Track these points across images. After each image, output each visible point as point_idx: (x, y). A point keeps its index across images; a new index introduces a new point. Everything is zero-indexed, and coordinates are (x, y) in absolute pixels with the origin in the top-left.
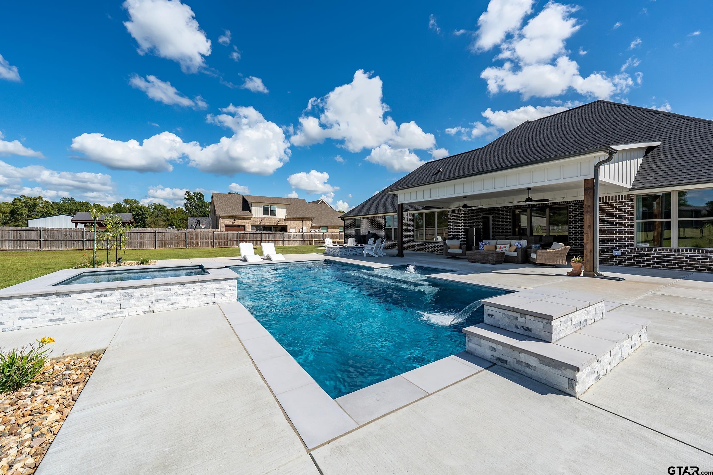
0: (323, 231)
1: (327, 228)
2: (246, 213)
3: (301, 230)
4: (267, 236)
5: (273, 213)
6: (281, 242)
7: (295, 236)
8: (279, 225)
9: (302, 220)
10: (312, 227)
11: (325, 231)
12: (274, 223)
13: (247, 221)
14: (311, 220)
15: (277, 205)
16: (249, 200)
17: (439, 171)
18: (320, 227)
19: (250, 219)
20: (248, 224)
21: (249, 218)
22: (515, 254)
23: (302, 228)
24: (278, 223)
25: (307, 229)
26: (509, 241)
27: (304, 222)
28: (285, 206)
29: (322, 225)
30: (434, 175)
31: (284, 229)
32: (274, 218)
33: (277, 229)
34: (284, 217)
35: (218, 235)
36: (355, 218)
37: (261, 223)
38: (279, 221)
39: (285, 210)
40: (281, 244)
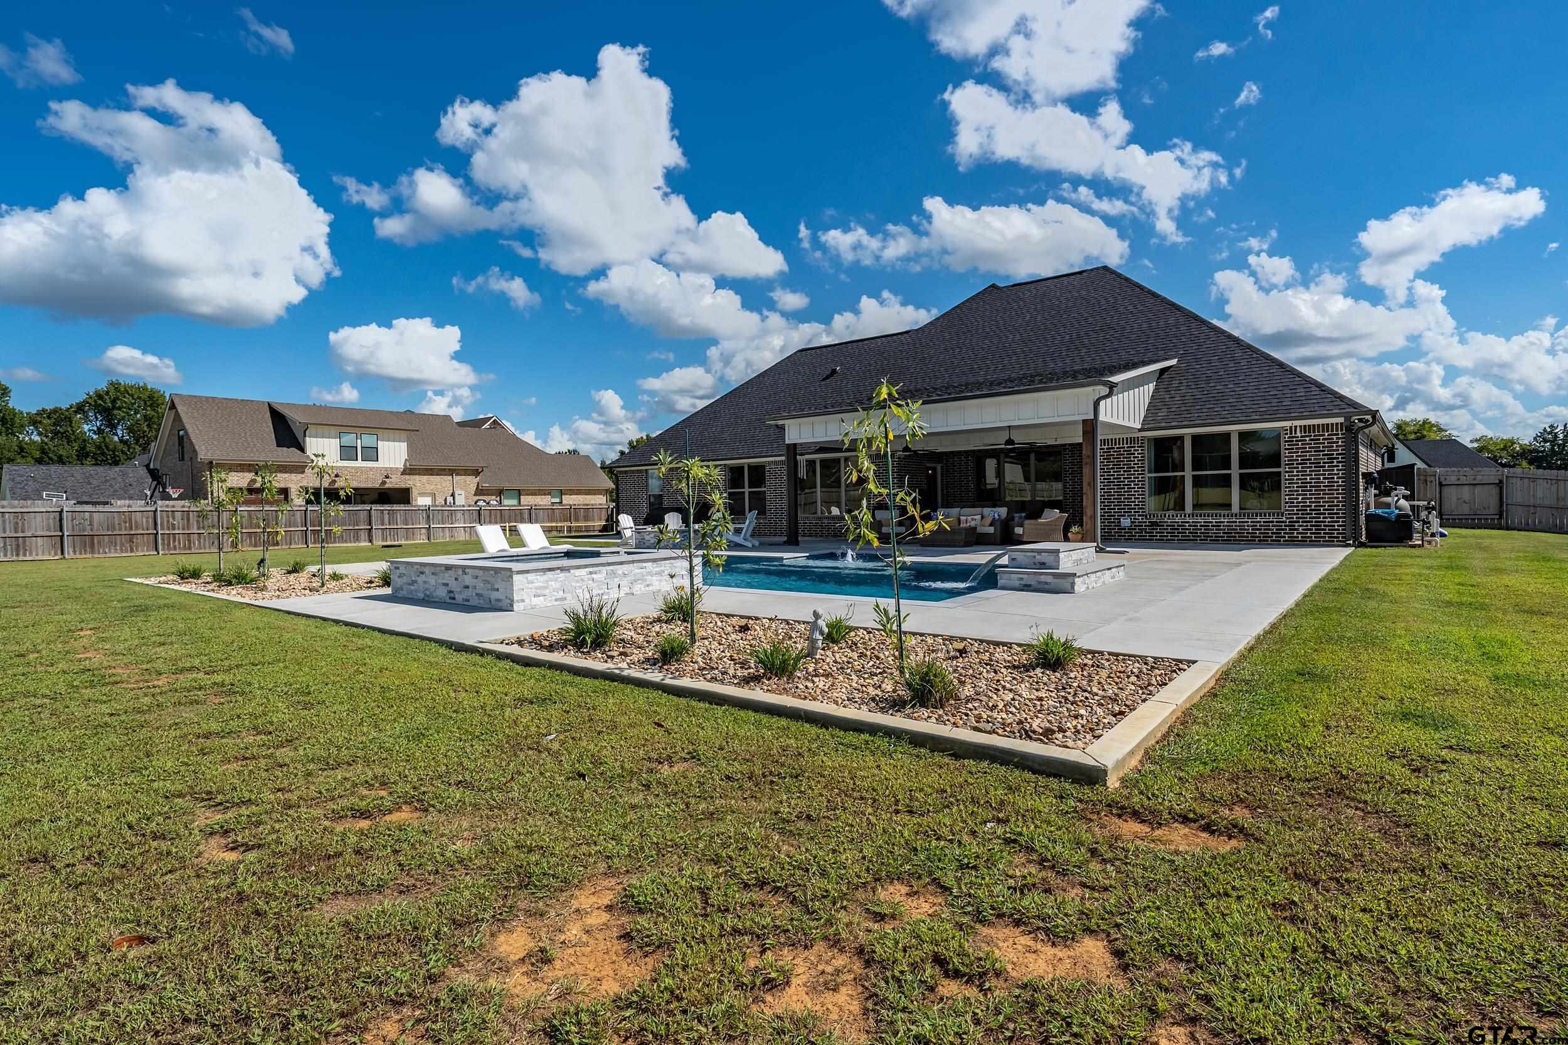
0: (509, 502)
1: (519, 493)
2: (289, 455)
3: (450, 499)
4: (386, 517)
5: (371, 454)
6: (423, 531)
7: (459, 515)
8: (387, 486)
9: (451, 472)
10: (479, 491)
11: (514, 502)
12: (373, 482)
13: (293, 476)
14: (476, 473)
15: (380, 432)
16: (295, 417)
17: (834, 372)
18: (500, 493)
19: (303, 472)
20: (293, 482)
21: (300, 469)
22: (991, 530)
23: (453, 495)
24: (384, 483)
25: (466, 498)
26: (979, 510)
27: (457, 478)
28: (404, 434)
29: (506, 485)
30: (824, 379)
31: (403, 496)
32: (371, 469)
33: (366, 498)
34: (400, 465)
36: (646, 470)
37: (334, 482)
38: (387, 477)
39: (404, 445)
40: (424, 537)
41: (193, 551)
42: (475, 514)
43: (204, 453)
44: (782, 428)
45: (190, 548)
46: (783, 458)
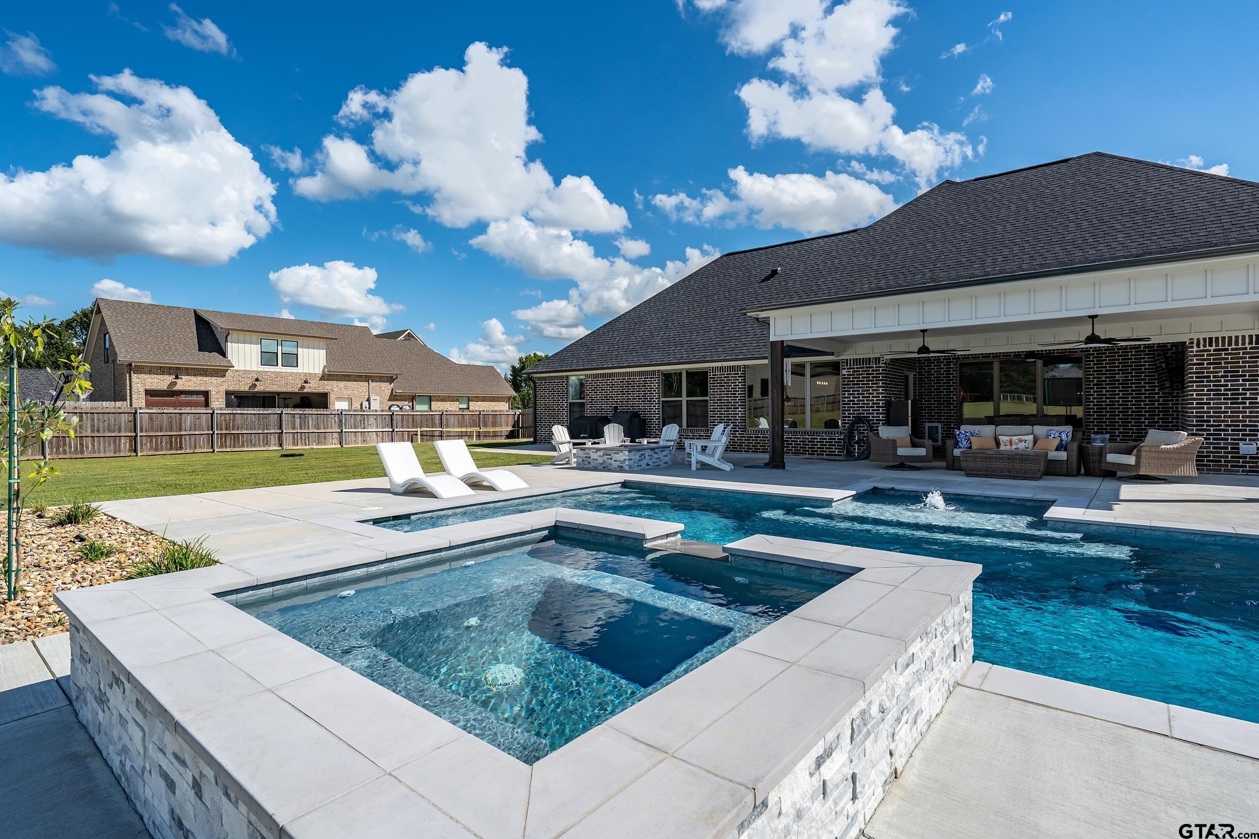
0: (421, 408)
1: (430, 399)
2: (211, 359)
3: (366, 404)
4: (298, 421)
5: (292, 360)
6: (336, 435)
7: (372, 420)
8: (306, 390)
9: (367, 378)
10: (393, 397)
11: (425, 407)
12: (294, 387)
13: (214, 380)
14: (391, 380)
15: (301, 340)
16: (218, 324)
17: (774, 272)
18: (412, 398)
19: (224, 376)
20: (217, 388)
21: (221, 372)
22: (1063, 455)
23: (368, 400)
24: (303, 387)
25: (381, 403)
26: (1028, 428)
27: (372, 384)
28: (322, 343)
29: (419, 392)
30: (763, 281)
31: (320, 401)
32: (291, 374)
33: (288, 401)
34: (318, 370)
35: (151, 419)
36: (567, 377)
37: (254, 386)
38: (306, 382)
39: (323, 353)
40: (336, 441)
41: (86, 455)
42: (388, 419)
43: (123, 356)
44: (766, 323)
45: (82, 452)
46: (766, 361)
